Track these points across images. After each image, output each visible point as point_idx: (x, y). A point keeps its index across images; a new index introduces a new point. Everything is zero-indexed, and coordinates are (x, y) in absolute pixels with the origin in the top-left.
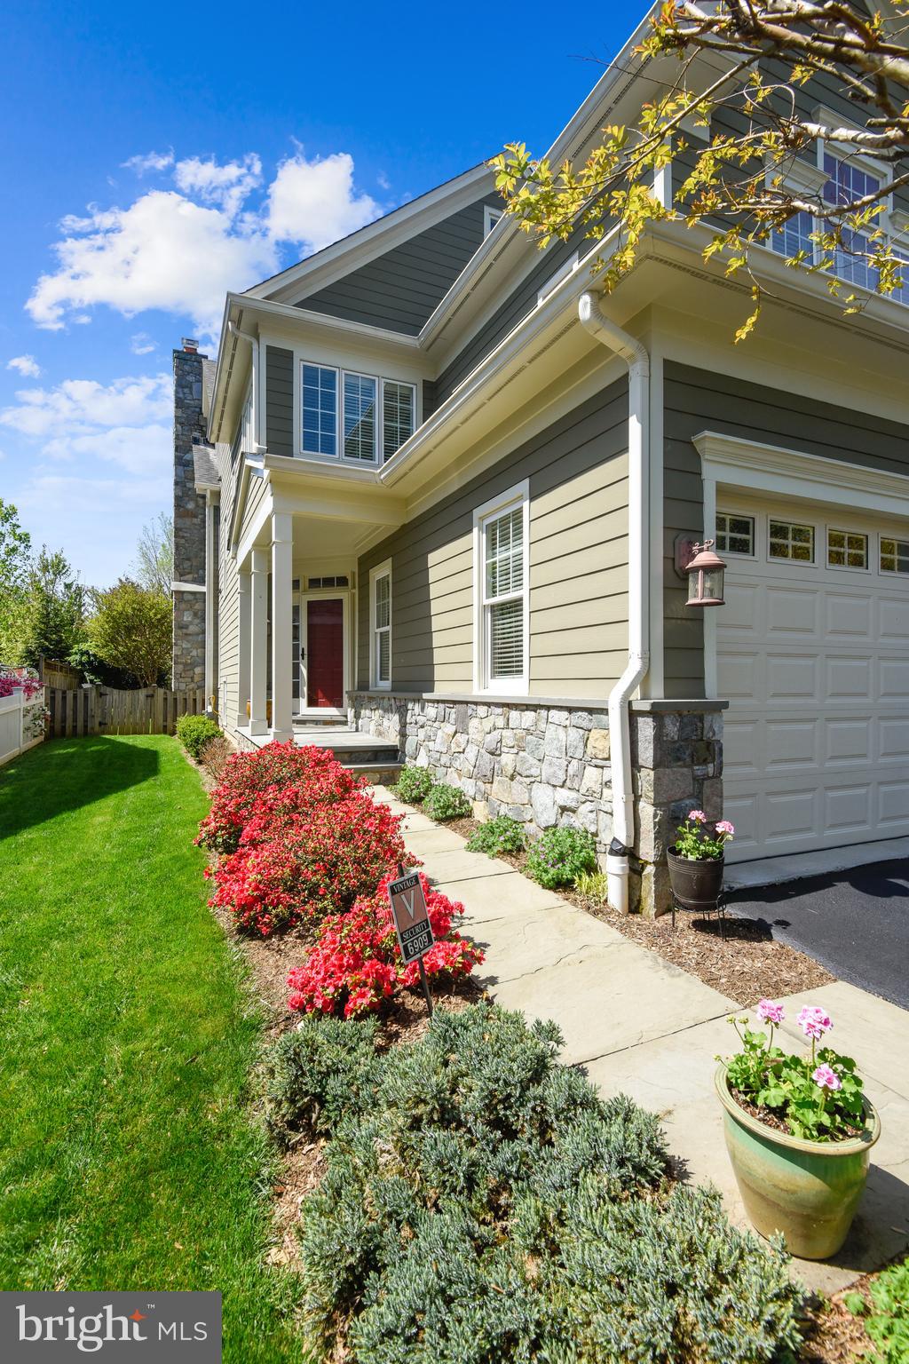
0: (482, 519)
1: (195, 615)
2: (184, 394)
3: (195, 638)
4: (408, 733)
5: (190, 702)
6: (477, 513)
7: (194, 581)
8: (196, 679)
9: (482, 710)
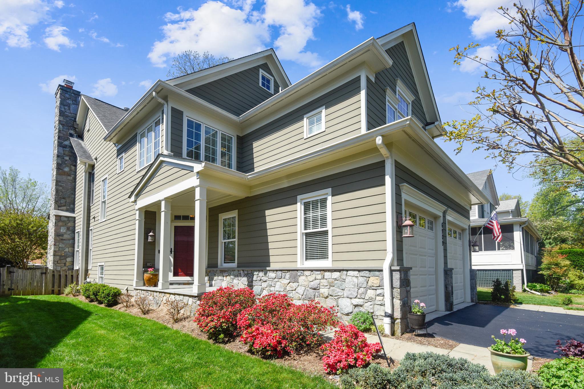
0: (302, 200)
1: (68, 229)
2: (65, 109)
3: (68, 242)
4: (254, 284)
5: (69, 277)
6: (299, 197)
7: (67, 210)
8: (67, 264)
9: (307, 273)
